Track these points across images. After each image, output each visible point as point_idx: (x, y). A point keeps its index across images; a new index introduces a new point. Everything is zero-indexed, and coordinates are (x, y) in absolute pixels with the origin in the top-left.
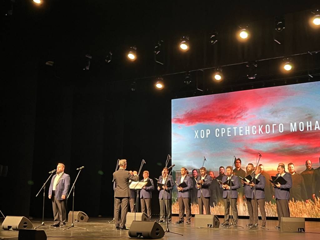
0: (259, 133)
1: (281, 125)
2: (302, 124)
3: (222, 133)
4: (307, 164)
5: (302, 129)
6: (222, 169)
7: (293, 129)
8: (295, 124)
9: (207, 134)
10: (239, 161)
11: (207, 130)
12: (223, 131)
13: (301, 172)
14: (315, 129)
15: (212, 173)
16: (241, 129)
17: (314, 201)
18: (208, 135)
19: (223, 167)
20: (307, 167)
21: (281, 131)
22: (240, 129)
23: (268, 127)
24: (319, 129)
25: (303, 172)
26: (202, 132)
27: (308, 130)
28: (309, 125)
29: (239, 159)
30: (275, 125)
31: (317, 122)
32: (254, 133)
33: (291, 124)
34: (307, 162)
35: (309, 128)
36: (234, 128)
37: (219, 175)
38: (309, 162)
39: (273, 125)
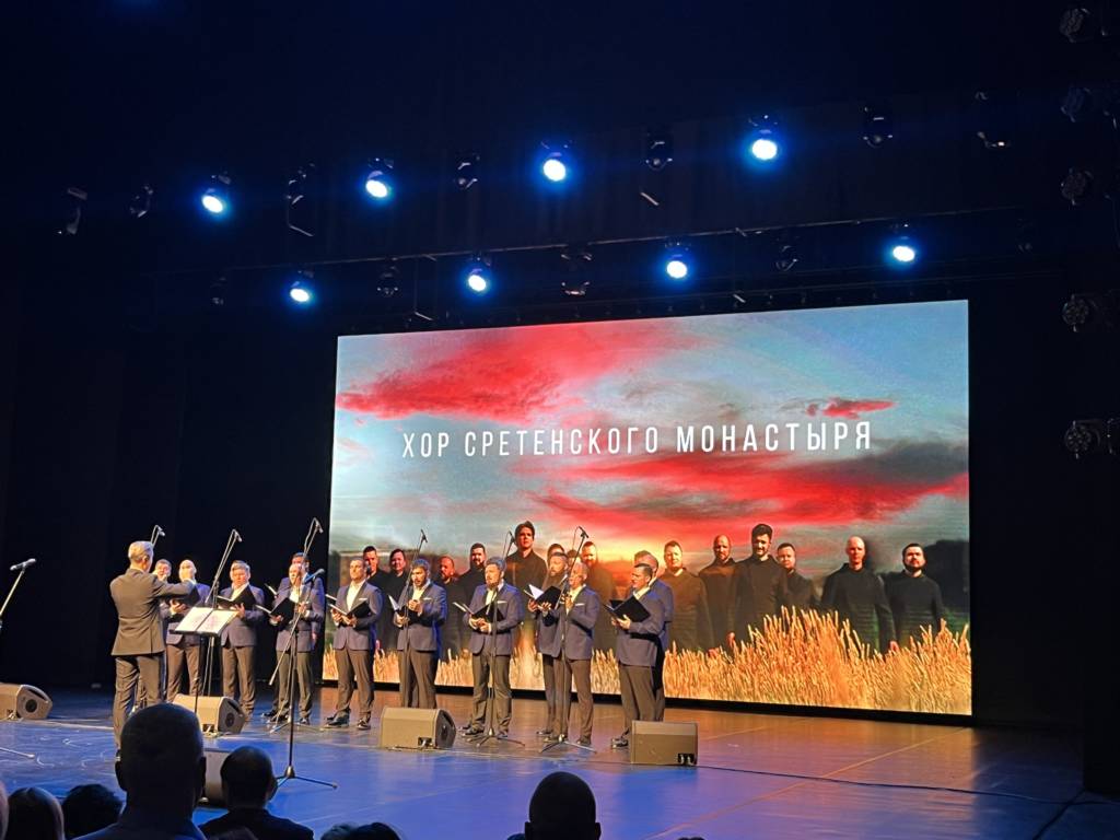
0: (591, 451)
1: (652, 433)
2: (708, 432)
3: (485, 445)
4: (717, 546)
5: (708, 446)
6: (480, 550)
7: (685, 444)
8: (691, 430)
9: (441, 446)
10: (527, 530)
11: (441, 435)
12: (488, 441)
13: (700, 569)
14: (745, 449)
15: (448, 562)
16: (540, 436)
17: (730, 652)
18: (443, 449)
19: (482, 546)
20: (718, 554)
21: (652, 447)
22: (536, 437)
23: (614, 433)
24: (755, 449)
25: (707, 568)
26: (427, 438)
27: (724, 449)
28: (729, 436)
29: (529, 525)
30: (635, 429)
31: (750, 428)
32: (576, 449)
33: (680, 431)
34: (716, 541)
35: (729, 443)
36: (518, 432)
37: (469, 568)
38: (724, 540)
39: (630, 430)
